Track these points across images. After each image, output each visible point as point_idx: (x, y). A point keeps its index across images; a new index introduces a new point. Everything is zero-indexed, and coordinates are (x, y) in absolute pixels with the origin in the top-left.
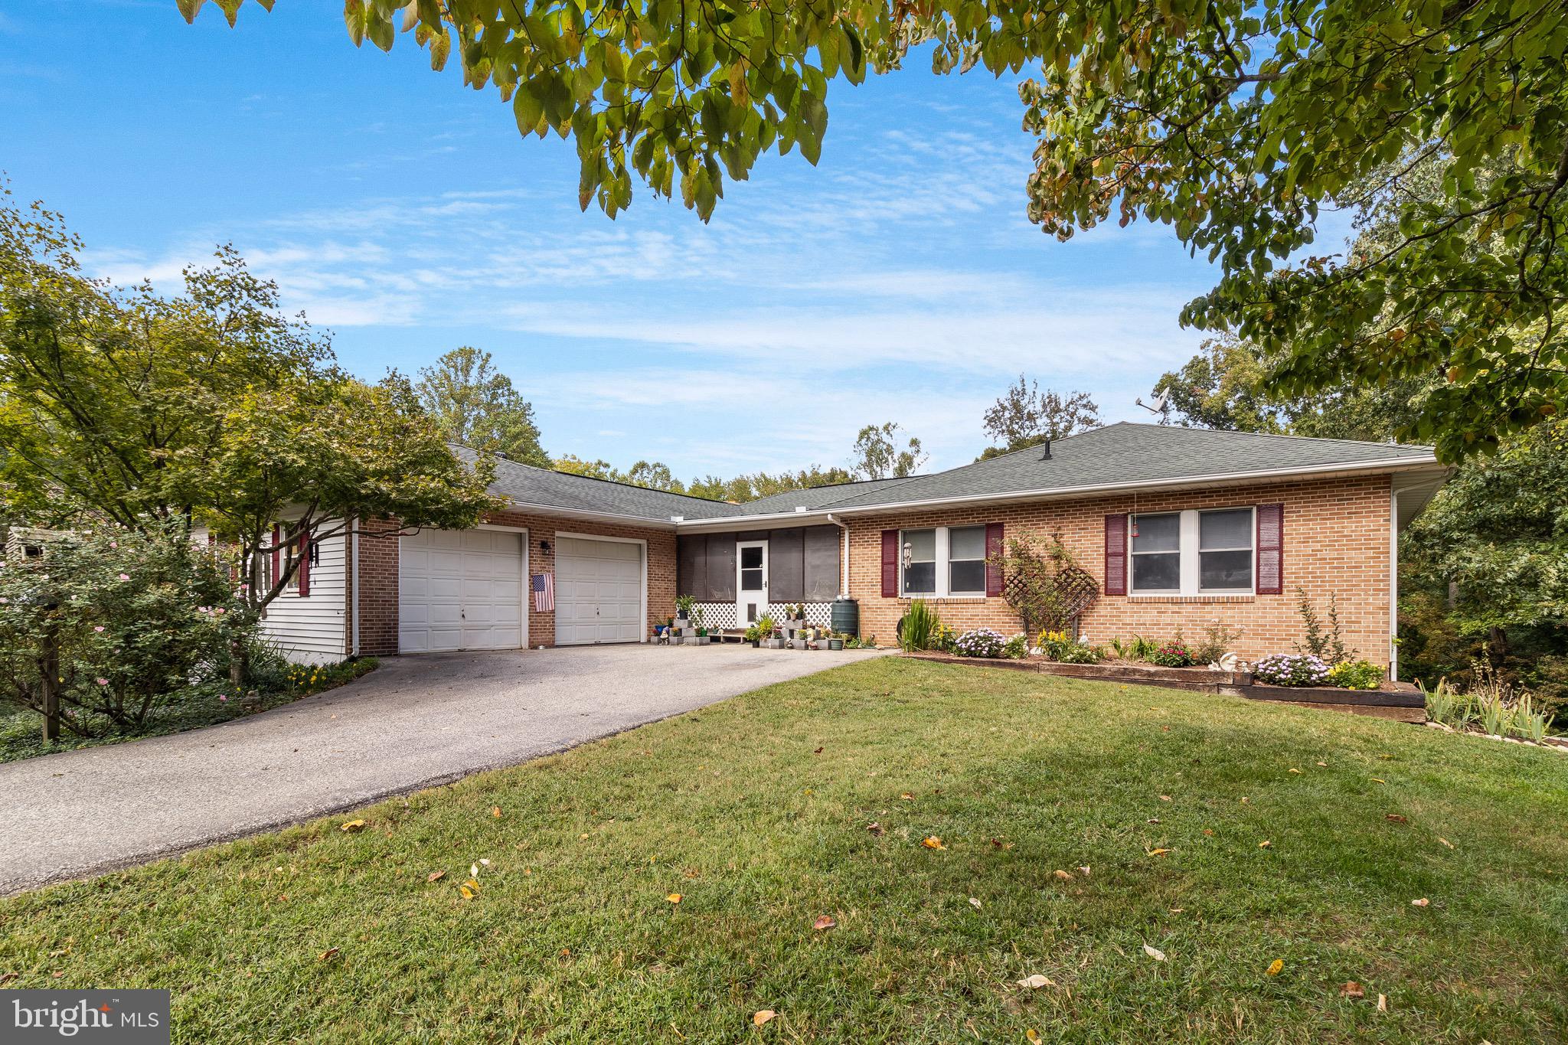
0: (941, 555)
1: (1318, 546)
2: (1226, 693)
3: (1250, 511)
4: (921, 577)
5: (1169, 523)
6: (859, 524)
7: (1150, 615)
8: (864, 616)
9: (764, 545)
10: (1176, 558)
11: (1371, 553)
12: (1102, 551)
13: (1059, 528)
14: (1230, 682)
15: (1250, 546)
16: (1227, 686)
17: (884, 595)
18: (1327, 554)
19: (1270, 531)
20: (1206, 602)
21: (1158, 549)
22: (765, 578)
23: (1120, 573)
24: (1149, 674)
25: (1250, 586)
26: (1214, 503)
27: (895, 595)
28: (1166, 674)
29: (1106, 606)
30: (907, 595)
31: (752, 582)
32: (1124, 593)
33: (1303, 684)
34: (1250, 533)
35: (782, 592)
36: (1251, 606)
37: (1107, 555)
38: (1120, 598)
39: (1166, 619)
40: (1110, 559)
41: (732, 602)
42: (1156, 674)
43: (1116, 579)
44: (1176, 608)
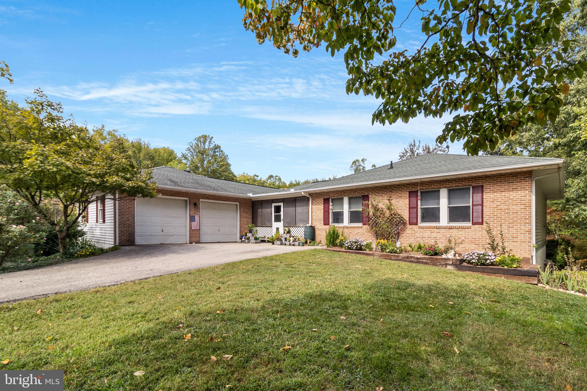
0: (346, 209)
1: (499, 204)
2: (449, 267)
3: (469, 188)
4: (338, 217)
5: (436, 194)
6: (315, 196)
7: (427, 233)
8: (317, 232)
9: (282, 204)
10: (438, 209)
11: (523, 207)
12: (408, 206)
13: (391, 197)
14: (451, 263)
15: (470, 204)
16: (450, 265)
17: (325, 224)
18: (503, 207)
19: (478, 197)
20: (451, 228)
21: (431, 205)
22: (282, 218)
23: (415, 215)
24: (417, 258)
25: (470, 221)
26: (454, 185)
27: (328, 224)
28: (424, 258)
29: (410, 229)
30: (333, 224)
31: (278, 219)
32: (416, 224)
33: (483, 264)
34: (470, 198)
35: (288, 223)
36: (470, 230)
37: (410, 208)
38: (415, 226)
39: (434, 235)
40: (411, 210)
41: (271, 227)
42: (420, 258)
43: (413, 218)
44: (438, 230)
